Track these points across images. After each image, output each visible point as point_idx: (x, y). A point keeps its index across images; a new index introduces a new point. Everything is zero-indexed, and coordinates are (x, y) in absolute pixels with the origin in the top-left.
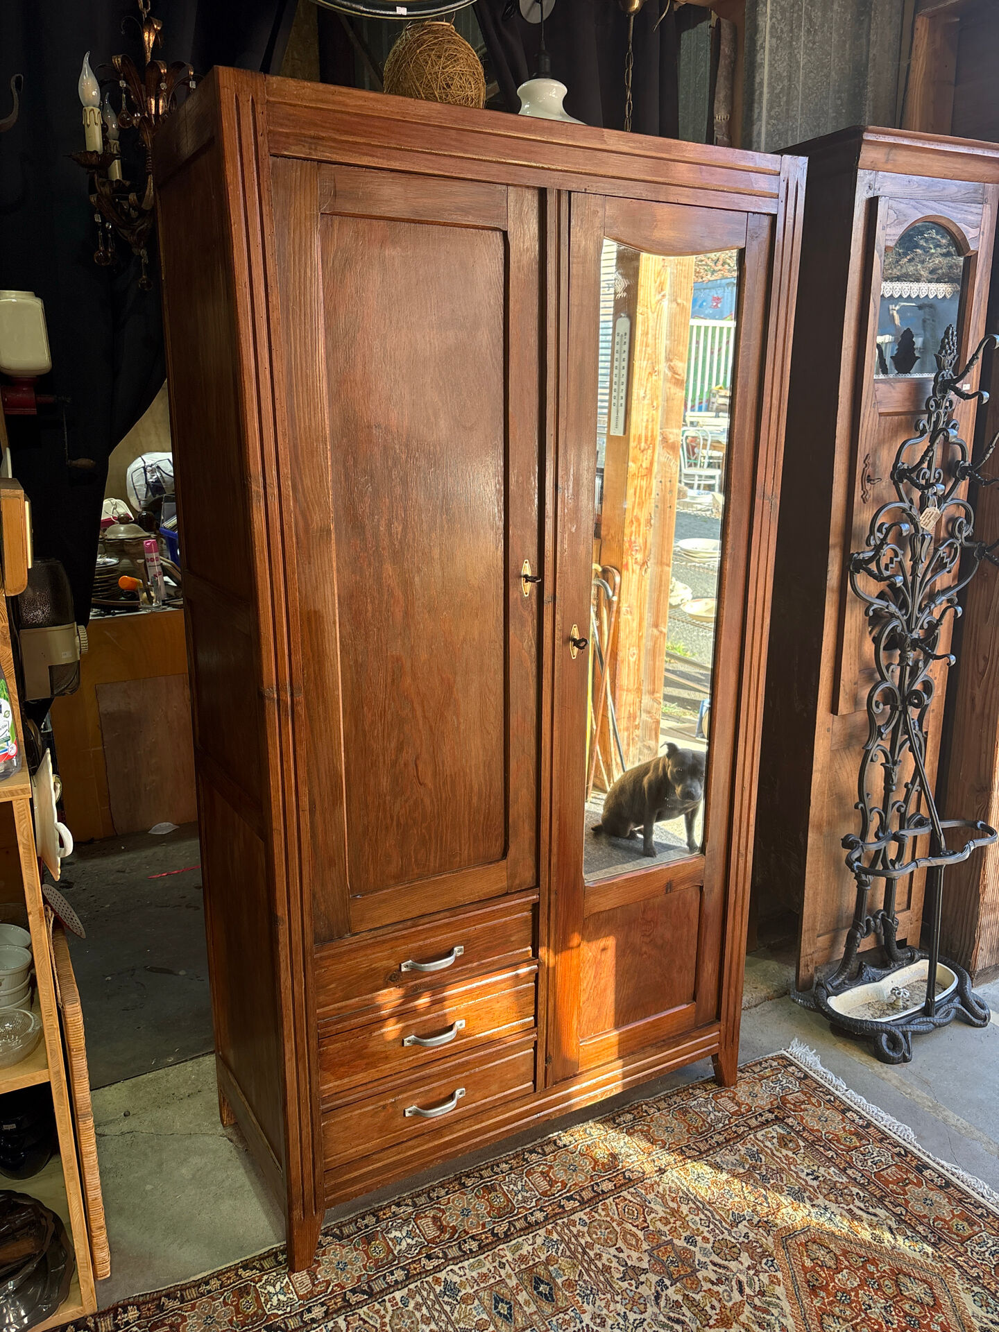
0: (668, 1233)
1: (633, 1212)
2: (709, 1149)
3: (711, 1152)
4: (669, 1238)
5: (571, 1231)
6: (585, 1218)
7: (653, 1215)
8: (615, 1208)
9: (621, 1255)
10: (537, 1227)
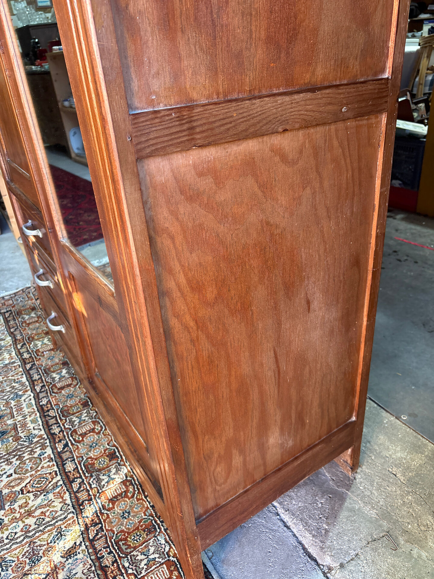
0: (12, 507)
1: (40, 484)
2: (95, 549)
3: (90, 551)
4: (7, 508)
5: (36, 448)
6: (46, 455)
7: (32, 498)
8: (48, 472)
9: (5, 476)
10: (47, 430)
